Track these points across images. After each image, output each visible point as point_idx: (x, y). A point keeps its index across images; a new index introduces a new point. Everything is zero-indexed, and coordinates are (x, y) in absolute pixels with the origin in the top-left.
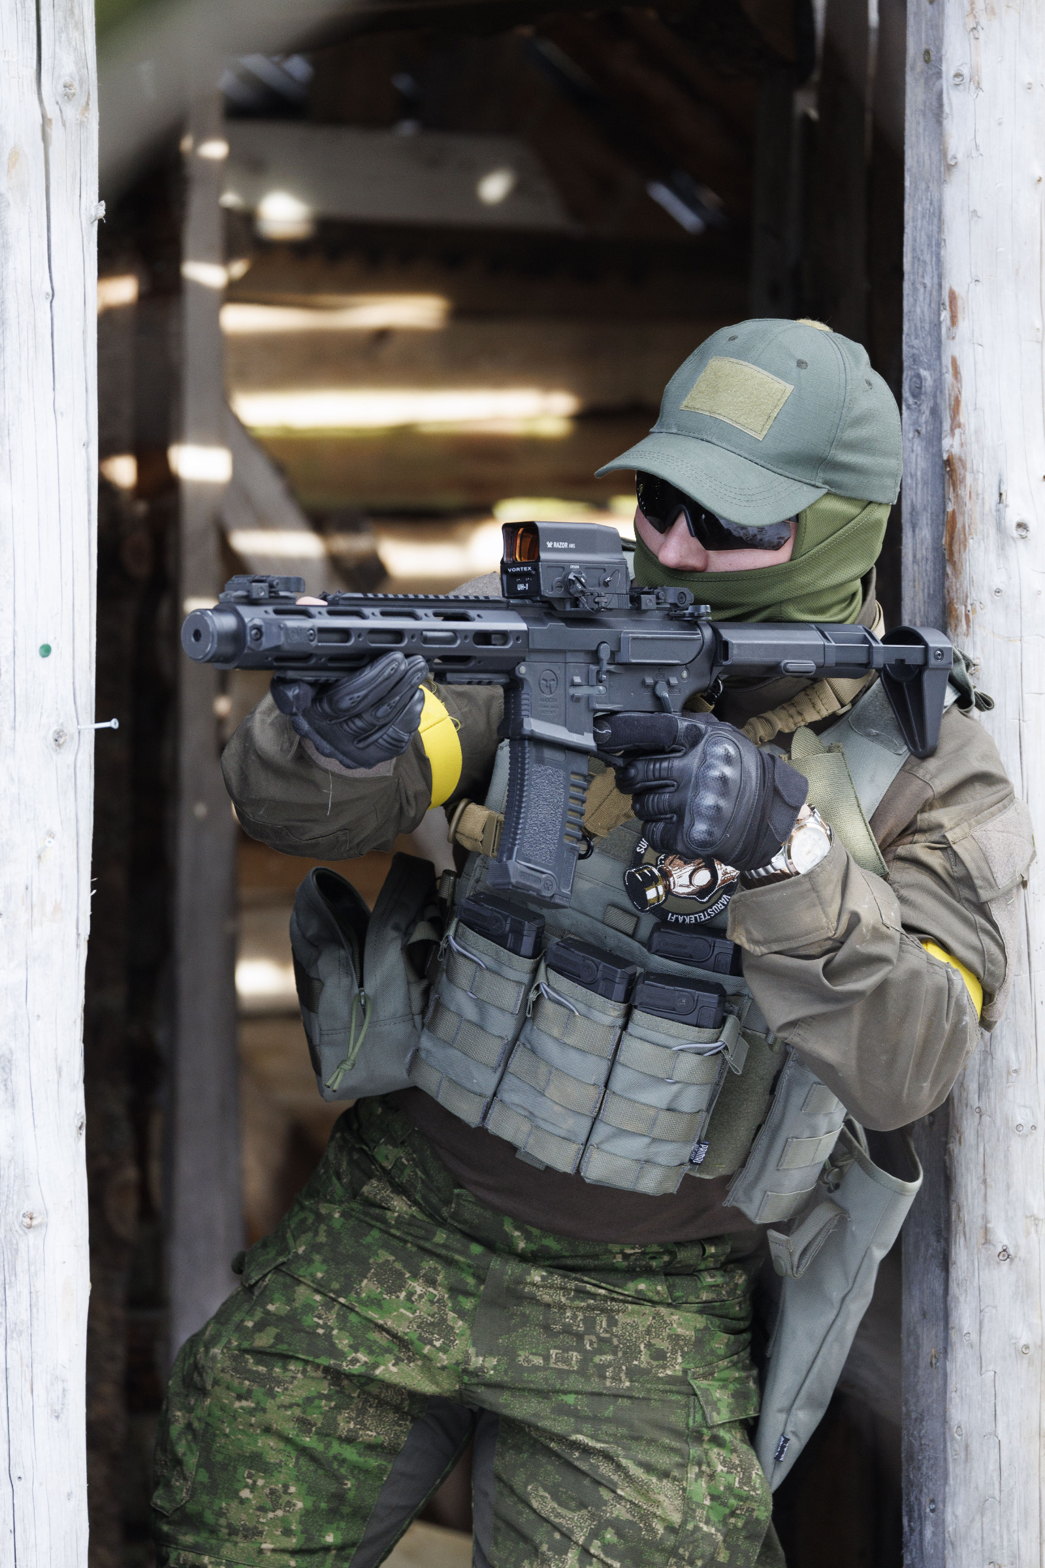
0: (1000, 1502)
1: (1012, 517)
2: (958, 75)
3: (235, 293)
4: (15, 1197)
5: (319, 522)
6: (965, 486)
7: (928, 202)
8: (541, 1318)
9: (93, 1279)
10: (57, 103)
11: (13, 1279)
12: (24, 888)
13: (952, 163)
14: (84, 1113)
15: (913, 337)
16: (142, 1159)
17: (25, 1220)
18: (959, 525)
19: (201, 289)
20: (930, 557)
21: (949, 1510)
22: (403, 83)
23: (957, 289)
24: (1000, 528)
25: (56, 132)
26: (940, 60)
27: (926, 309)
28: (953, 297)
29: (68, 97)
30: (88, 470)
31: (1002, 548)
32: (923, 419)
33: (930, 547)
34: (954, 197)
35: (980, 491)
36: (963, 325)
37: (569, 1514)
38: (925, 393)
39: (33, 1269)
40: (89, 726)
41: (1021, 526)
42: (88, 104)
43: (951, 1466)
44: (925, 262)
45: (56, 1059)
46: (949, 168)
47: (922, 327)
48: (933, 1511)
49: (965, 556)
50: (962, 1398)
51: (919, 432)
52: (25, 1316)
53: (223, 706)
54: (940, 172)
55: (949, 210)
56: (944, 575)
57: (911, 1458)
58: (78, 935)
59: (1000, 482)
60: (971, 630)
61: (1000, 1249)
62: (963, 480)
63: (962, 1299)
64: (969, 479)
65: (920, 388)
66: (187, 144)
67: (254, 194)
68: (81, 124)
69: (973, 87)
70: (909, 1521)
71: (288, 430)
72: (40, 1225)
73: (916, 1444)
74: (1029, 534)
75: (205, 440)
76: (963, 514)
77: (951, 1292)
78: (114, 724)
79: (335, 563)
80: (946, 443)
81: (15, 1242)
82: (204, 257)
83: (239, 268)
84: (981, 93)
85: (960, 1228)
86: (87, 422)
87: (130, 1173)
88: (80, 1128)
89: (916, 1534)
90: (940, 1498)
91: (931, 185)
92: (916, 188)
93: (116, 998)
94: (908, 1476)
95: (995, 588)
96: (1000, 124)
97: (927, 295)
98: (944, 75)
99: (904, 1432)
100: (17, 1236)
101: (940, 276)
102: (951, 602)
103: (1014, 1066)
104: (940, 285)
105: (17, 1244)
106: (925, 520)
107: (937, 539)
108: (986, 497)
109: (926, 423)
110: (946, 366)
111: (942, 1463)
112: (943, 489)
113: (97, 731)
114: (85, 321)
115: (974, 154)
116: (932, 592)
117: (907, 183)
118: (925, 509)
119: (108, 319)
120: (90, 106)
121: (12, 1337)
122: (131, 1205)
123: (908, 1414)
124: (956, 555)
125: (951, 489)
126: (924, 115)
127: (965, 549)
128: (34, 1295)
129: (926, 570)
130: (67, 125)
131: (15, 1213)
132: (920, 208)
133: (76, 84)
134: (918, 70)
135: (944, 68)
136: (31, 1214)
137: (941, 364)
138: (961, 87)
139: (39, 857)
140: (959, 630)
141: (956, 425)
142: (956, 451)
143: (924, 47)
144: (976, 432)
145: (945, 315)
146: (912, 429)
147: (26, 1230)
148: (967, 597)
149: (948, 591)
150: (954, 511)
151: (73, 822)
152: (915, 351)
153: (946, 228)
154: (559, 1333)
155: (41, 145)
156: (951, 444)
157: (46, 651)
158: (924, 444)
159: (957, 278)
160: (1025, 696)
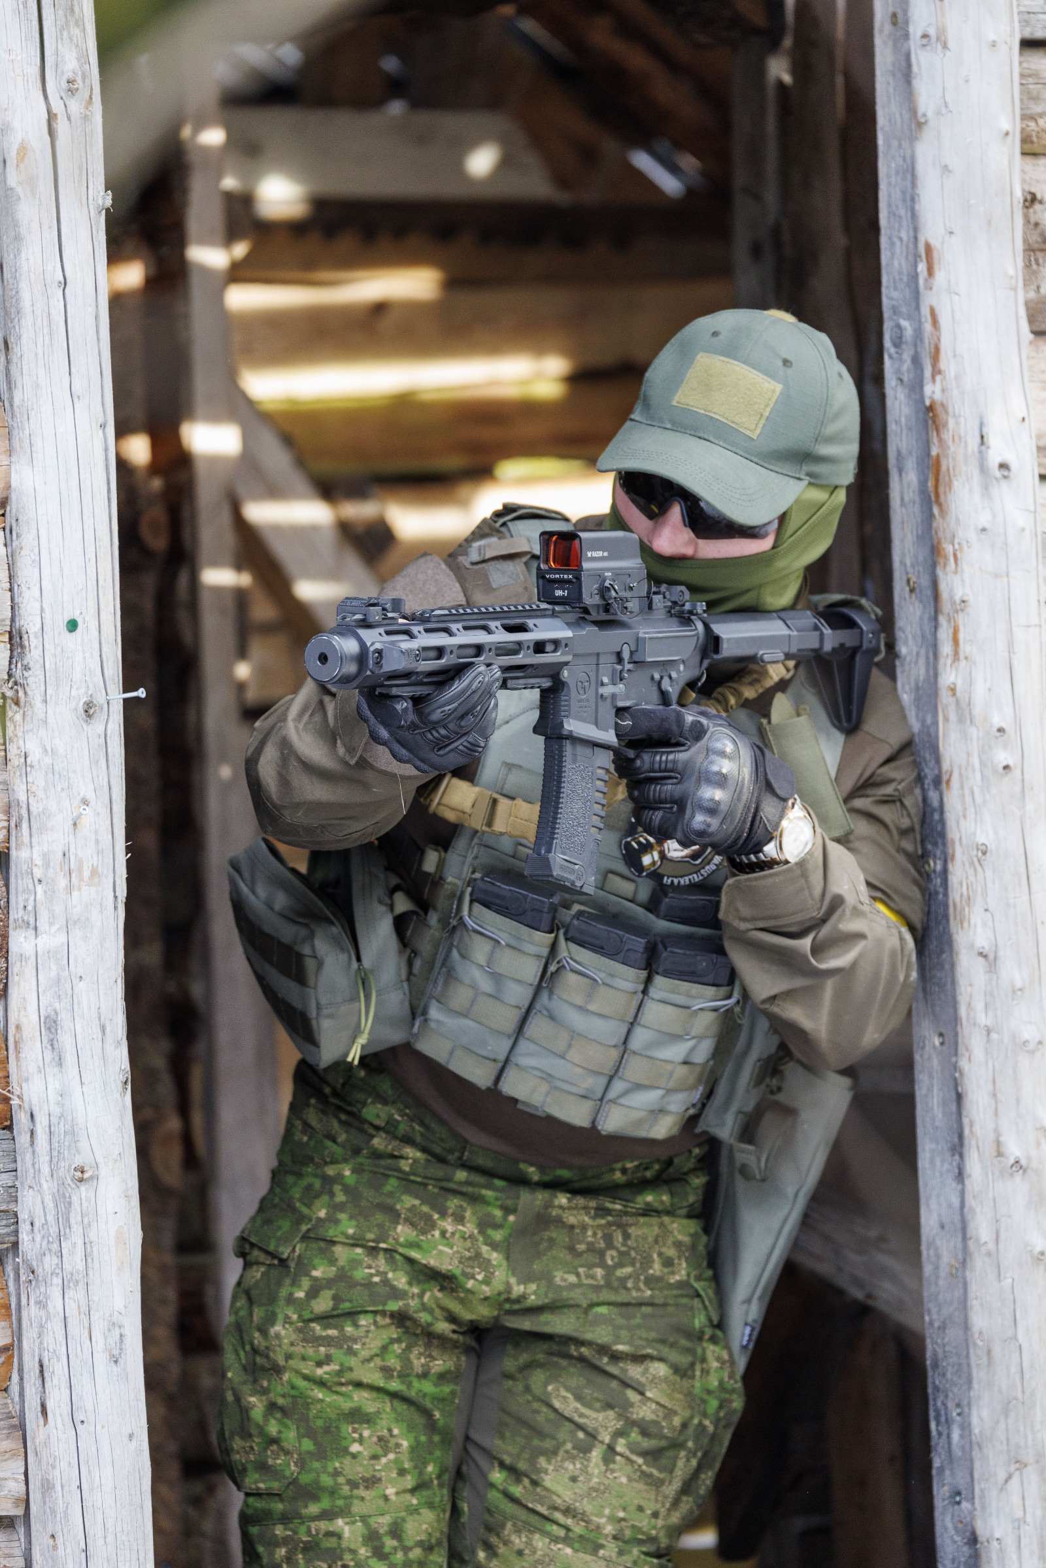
0: (1023, 1403)
1: (994, 457)
2: (925, 36)
3: (238, 273)
4: (66, 1152)
5: (327, 490)
6: (948, 431)
7: (901, 159)
8: (567, 1239)
9: (144, 1228)
10: (62, 98)
11: (67, 1230)
12: (61, 854)
13: (922, 120)
14: (128, 1068)
15: (892, 289)
16: (184, 1109)
17: (76, 1173)
18: (944, 468)
19: (205, 270)
20: (917, 499)
21: (974, 1412)
22: (390, 64)
23: (932, 242)
24: (983, 469)
25: (62, 126)
26: (907, 22)
27: (903, 261)
28: (929, 249)
29: (72, 92)
30: (106, 450)
31: (986, 488)
32: (905, 367)
33: (917, 490)
34: (925, 152)
35: (962, 434)
36: (940, 276)
37: (594, 1415)
38: (906, 342)
39: (86, 1220)
40: (118, 697)
41: (1003, 466)
42: (91, 98)
43: (974, 1371)
44: (900, 217)
45: (100, 1018)
46: (920, 125)
47: (901, 280)
48: (959, 1414)
49: (950, 497)
50: (982, 1305)
51: (901, 380)
52: (81, 1266)
53: (243, 671)
54: (911, 130)
55: (921, 166)
56: (931, 516)
57: (936, 1365)
58: (116, 897)
59: (982, 425)
60: (959, 569)
61: (1012, 1161)
62: (945, 425)
63: (978, 1210)
64: (951, 423)
65: (901, 338)
66: (186, 132)
67: (252, 176)
68: (86, 118)
69: (939, 47)
70: (937, 1425)
71: (292, 401)
72: (91, 1178)
73: (940, 1351)
74: (1011, 474)
75: (215, 418)
76: (947, 457)
77: (967, 1204)
78: (141, 693)
79: (345, 529)
80: (928, 389)
81: (67, 1195)
82: (205, 241)
83: (240, 250)
84: (948, 52)
85: (973, 1142)
86: (103, 404)
87: (173, 1124)
88: (126, 1083)
89: (944, 1437)
90: (965, 1402)
91: (903, 143)
92: (889, 146)
93: (152, 956)
94: (934, 1383)
95: (980, 527)
96: (967, 81)
97: (904, 248)
98: (912, 37)
99: (928, 1341)
100: (70, 1190)
101: (916, 230)
102: (939, 542)
103: (1019, 984)
104: (916, 238)
105: (70, 1197)
106: (911, 465)
107: (923, 483)
108: (969, 440)
109: (908, 371)
110: (926, 317)
111: (965, 1368)
112: (927, 433)
113: (125, 700)
114: (97, 306)
115: (944, 111)
116: (920, 532)
117: (880, 141)
118: (910, 453)
119: (117, 301)
120: (94, 100)
121: (69, 1287)
122: (175, 1154)
123: (931, 1323)
124: (942, 497)
125: (935, 434)
126: (894, 75)
127: (950, 490)
128: (88, 1246)
129: (914, 513)
130: (72, 119)
131: (67, 1167)
132: (893, 165)
133: (79, 80)
134: (886, 32)
135: (911, 30)
136: (82, 1167)
137: (919, 313)
138: (928, 48)
139: (75, 824)
140: (948, 568)
141: (936, 371)
142: (938, 396)
143: (891, 10)
144: (956, 378)
145: (922, 267)
146: (894, 378)
147: (78, 1184)
148: (954, 536)
149: (936, 532)
150: (938, 456)
151: (106, 789)
152: (894, 303)
153: (919, 183)
154: (583, 1252)
155: (49, 139)
156: (932, 391)
157: (72, 626)
158: (907, 391)
159: (933, 230)
160: (1014, 629)
